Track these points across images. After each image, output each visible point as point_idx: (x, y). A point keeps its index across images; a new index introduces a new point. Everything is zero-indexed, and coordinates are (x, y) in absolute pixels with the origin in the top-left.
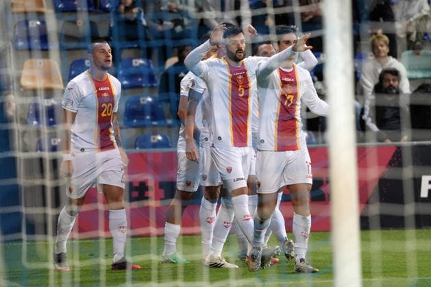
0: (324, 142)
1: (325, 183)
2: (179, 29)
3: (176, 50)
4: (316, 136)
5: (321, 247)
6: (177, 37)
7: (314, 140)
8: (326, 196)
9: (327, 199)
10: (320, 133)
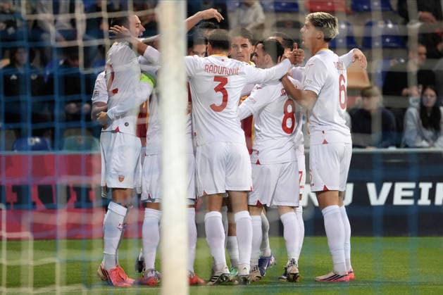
2: (11, 30)
3: (8, 52)
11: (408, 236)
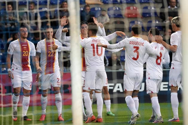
0: (69, 71)
1: (69, 86)
2: (13, 27)
3: (12, 35)
4: (66, 69)
5: (68, 111)
6: (12, 30)
7: (65, 70)
8: (70, 91)
9: (70, 93)
10: (68, 68)
11: (166, 103)
